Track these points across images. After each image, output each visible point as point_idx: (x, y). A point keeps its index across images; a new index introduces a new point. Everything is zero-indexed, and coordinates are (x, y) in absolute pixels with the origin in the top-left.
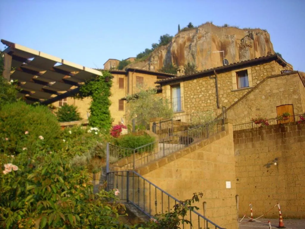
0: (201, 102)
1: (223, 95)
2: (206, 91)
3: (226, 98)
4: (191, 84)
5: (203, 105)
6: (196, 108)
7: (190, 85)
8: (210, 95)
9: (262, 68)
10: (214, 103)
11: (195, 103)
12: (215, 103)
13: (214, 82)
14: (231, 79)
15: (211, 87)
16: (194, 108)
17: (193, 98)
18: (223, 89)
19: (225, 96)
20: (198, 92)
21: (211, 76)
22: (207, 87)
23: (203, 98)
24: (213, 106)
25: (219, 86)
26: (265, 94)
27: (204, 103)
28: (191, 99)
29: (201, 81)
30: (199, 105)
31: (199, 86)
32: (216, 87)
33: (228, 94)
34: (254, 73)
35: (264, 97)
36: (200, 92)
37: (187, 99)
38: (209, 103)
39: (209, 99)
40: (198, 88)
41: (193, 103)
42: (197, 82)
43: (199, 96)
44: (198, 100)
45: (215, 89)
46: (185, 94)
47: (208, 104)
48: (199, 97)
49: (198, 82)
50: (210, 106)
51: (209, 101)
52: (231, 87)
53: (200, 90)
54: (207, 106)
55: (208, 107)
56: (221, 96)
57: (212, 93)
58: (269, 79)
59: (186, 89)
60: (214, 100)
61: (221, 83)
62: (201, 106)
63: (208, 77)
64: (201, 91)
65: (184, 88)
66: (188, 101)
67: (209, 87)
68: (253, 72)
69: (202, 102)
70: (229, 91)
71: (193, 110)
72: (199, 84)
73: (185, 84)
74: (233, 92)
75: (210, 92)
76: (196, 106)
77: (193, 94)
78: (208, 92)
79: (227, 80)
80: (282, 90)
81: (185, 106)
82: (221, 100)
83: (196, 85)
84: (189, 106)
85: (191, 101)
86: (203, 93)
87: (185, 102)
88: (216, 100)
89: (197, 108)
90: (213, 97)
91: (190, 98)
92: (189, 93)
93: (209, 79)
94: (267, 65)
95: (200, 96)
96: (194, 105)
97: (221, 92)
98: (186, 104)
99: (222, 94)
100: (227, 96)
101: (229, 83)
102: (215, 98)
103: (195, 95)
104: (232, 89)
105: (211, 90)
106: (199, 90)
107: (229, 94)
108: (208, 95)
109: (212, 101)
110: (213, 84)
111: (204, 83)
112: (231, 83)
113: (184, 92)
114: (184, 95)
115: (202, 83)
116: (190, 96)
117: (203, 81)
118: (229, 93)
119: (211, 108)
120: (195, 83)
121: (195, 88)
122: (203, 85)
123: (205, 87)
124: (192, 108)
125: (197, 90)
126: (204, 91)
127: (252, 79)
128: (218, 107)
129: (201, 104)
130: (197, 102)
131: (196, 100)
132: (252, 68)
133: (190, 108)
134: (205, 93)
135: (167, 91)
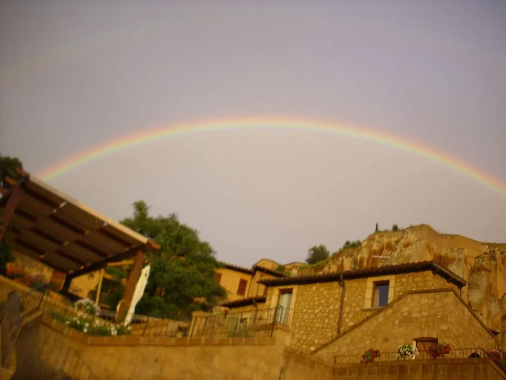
0: (315, 320)
1: (348, 313)
2: (325, 305)
3: (351, 320)
4: (308, 292)
5: (317, 324)
6: (307, 328)
7: (306, 293)
8: (331, 311)
9: (410, 281)
10: (333, 325)
11: (307, 321)
12: (335, 325)
13: (339, 294)
14: (364, 292)
15: (335, 299)
16: (304, 328)
17: (306, 312)
18: (351, 306)
19: (351, 316)
20: (314, 305)
22: (329, 299)
23: (319, 315)
24: (331, 328)
25: (345, 299)
26: (400, 318)
27: (320, 322)
28: (303, 314)
29: (322, 288)
30: (312, 325)
31: (318, 296)
32: (342, 301)
33: (355, 314)
34: (398, 287)
35: (397, 322)
36: (318, 306)
37: (297, 313)
38: (326, 323)
39: (327, 317)
40: (316, 299)
41: (304, 321)
42: (317, 289)
43: (314, 310)
44: (312, 316)
45: (339, 303)
46: (297, 305)
47: (325, 325)
48: (314, 313)
50: (327, 328)
51: (327, 321)
52: (361, 304)
53: (318, 302)
54: (322, 328)
55: (324, 330)
56: (345, 315)
57: (334, 308)
58: (409, 296)
59: (300, 298)
60: (335, 320)
61: (350, 296)
62: (314, 327)
64: (320, 303)
65: (297, 296)
66: (299, 316)
67: (331, 299)
68: (397, 285)
69: (317, 322)
70: (358, 309)
71: (302, 330)
72: (318, 293)
74: (364, 312)
75: (331, 307)
77: (307, 307)
78: (328, 306)
79: (358, 293)
80: (425, 314)
81: (292, 322)
82: (344, 321)
83: (314, 294)
84: (297, 324)
85: (303, 316)
86: (321, 308)
87: (294, 318)
88: (337, 320)
89: (309, 329)
90: (334, 314)
92: (302, 304)
94: (417, 276)
95: (317, 311)
96: (306, 323)
97: (347, 309)
98: (295, 320)
99: (346, 313)
100: (354, 317)
101: (360, 297)
102: (336, 317)
103: (309, 309)
104: (363, 306)
105: (333, 305)
106: (316, 301)
107: (357, 314)
108: (327, 311)
109: (331, 321)
110: (337, 296)
111: (325, 292)
112: (364, 297)
113: (296, 303)
114: (295, 307)
115: (322, 292)
116: (303, 310)
117: (325, 290)
118: (357, 312)
119: (328, 332)
120: (313, 291)
121: (312, 298)
122: (324, 295)
123: (325, 298)
124: (302, 327)
125: (314, 302)
126: (323, 304)
127: (395, 295)
128: (339, 332)
129: (315, 324)
130: (309, 319)
131: (309, 317)
132: (397, 278)
133: (298, 328)
134: (324, 308)
135: (273, 296)
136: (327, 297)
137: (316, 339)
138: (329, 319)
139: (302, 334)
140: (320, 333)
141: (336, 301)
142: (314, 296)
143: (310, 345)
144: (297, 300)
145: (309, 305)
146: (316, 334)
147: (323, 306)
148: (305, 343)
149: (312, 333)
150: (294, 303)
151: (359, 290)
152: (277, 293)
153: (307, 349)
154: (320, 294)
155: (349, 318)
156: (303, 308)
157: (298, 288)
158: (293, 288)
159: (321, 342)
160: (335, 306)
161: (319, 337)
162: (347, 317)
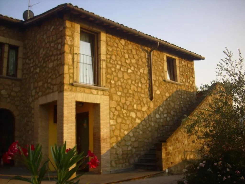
0: (130, 82)
3: (158, 88)
5: (132, 87)
6: (123, 89)
11: (122, 80)
12: (147, 90)
14: (163, 63)
15: (143, 63)
16: (120, 89)
17: (120, 70)
18: (156, 74)
20: (126, 63)
21: (143, 47)
23: (133, 77)
24: (145, 94)
28: (117, 71)
29: (130, 47)
33: (160, 84)
37: (110, 68)
39: (140, 80)
40: (127, 56)
41: (119, 79)
45: (147, 69)
46: (108, 56)
47: (139, 90)
48: (127, 73)
49: (127, 46)
50: (141, 93)
51: (140, 85)
52: (163, 75)
54: (137, 92)
57: (143, 73)
59: (110, 49)
60: (146, 86)
62: (130, 89)
63: (140, 46)
66: (112, 72)
69: (132, 83)
70: (161, 79)
71: (119, 91)
72: (127, 50)
73: (108, 39)
74: (165, 83)
75: (142, 71)
76: (124, 87)
78: (139, 69)
81: (107, 79)
83: (124, 49)
84: (113, 82)
85: (117, 73)
86: (132, 68)
87: (107, 73)
89: (125, 91)
90: (144, 79)
91: (115, 68)
93: (141, 50)
94: (189, 63)
95: (129, 71)
96: (121, 83)
98: (109, 76)
100: (159, 86)
101: (160, 68)
102: (146, 82)
103: (122, 65)
108: (139, 73)
109: (144, 87)
113: (107, 54)
114: (107, 58)
118: (161, 82)
119: (143, 97)
120: (123, 45)
121: (123, 53)
122: (133, 55)
123: (135, 59)
124: (118, 87)
125: (126, 59)
126: (134, 65)
127: (180, 74)
128: (151, 99)
129: (130, 86)
130: (124, 79)
131: (123, 76)
132: (179, 60)
133: (115, 87)
134: (135, 69)
135: (75, 33)
136: (136, 57)
137: (135, 103)
138: (141, 83)
139: (120, 96)
140: (136, 97)
141: (144, 65)
142: (124, 52)
143: (130, 111)
144: (107, 50)
145: (121, 62)
146: (133, 97)
147: (135, 67)
148: (125, 108)
149: (130, 97)
150: (105, 53)
151: (159, 60)
152: (79, 32)
153: (128, 115)
154: (130, 52)
155: (156, 86)
156: (115, 63)
157: (106, 36)
158: (100, 33)
159: (139, 108)
160: (144, 70)
161: (136, 101)
162: (155, 84)
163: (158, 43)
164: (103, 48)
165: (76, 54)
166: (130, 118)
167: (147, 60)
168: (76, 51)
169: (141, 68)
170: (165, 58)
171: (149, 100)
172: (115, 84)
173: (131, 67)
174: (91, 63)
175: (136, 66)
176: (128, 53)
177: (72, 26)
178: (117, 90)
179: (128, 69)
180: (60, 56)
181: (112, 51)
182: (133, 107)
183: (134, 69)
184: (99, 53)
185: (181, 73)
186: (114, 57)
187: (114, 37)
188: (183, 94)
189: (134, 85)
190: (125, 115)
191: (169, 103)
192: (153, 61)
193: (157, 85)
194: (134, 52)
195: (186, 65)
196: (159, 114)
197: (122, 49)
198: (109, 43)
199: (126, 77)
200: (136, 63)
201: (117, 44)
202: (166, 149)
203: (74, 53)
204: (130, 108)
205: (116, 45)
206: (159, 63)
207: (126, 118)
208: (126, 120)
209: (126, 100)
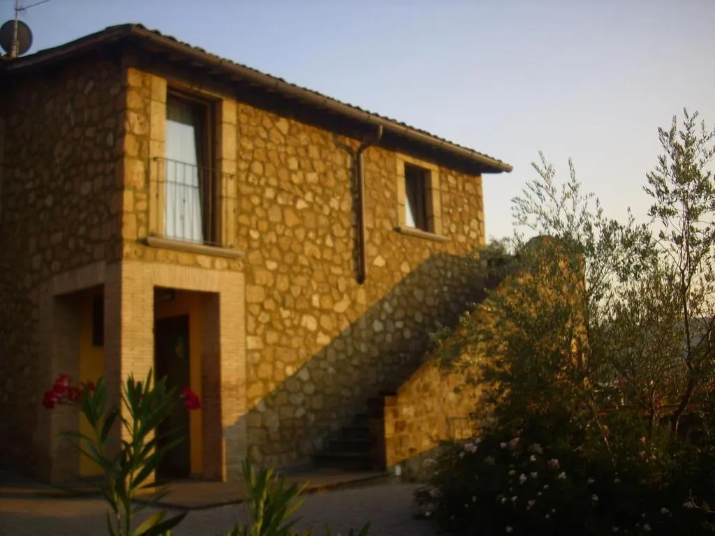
0: (301, 233)
3: (379, 252)
5: (308, 248)
6: (282, 253)
10: (346, 256)
11: (279, 229)
15: (338, 182)
16: (276, 253)
17: (273, 201)
18: (373, 212)
19: (377, 239)
20: (291, 182)
21: (339, 138)
22: (325, 175)
23: (310, 220)
24: (342, 267)
28: (266, 205)
29: (303, 138)
30: (296, 247)
33: (385, 239)
36: (302, 188)
37: (248, 197)
38: (328, 248)
39: (330, 230)
40: (293, 164)
41: (270, 226)
42: (290, 133)
43: (294, 201)
44: (289, 218)
45: (348, 198)
46: (243, 166)
47: (328, 255)
48: (294, 209)
49: (295, 136)
50: (331, 263)
51: (329, 242)
52: (392, 213)
54: (322, 260)
55: (326, 268)
56: (366, 235)
57: (339, 209)
59: (248, 144)
60: (347, 244)
61: (368, 183)
62: (302, 252)
63: (330, 136)
64: (305, 182)
65: (240, 133)
66: (254, 207)
67: (332, 181)
69: (307, 238)
70: (388, 225)
71: (271, 259)
73: (244, 118)
74: (399, 236)
75: (334, 203)
76: (286, 248)
77: (274, 182)
78: (326, 198)
81: (239, 225)
83: (286, 145)
84: (255, 235)
85: (266, 211)
86: (309, 197)
87: (239, 211)
91: (261, 197)
93: (332, 146)
94: (469, 181)
95: (301, 205)
96: (278, 236)
98: (243, 219)
99: (369, 229)
100: (383, 244)
102: (347, 235)
104: (397, 219)
105: (338, 198)
107: (388, 238)
108: (326, 211)
109: (340, 246)
112: (394, 196)
113: (239, 158)
114: (237, 170)
116: (262, 188)
118: (387, 233)
119: (338, 276)
120: (283, 135)
121: (282, 157)
122: (312, 160)
123: (317, 170)
124: (268, 247)
125: (291, 172)
126: (313, 187)
127: (442, 210)
128: (361, 279)
129: (302, 244)
130: (286, 227)
131: (283, 218)
132: (441, 172)
133: (260, 249)
134: (317, 199)
135: (153, 104)
136: (320, 167)
137: (314, 293)
138: (334, 238)
139: (275, 273)
140: (319, 275)
141: (341, 189)
142: (286, 153)
143: (303, 312)
144: (241, 149)
145: (279, 179)
146: (311, 276)
147: (315, 194)
148: (287, 304)
149: (301, 274)
150: (233, 156)
151: (384, 173)
152: (164, 98)
153: (296, 322)
154: (302, 152)
155: (374, 245)
156: (262, 182)
157: (238, 108)
158: (220, 101)
159: (327, 304)
160: (341, 201)
161: (318, 287)
162: (371, 240)
163: (381, 127)
164: (229, 144)
165: (155, 159)
166: (301, 332)
167: (350, 173)
168: (154, 152)
169: (333, 196)
170: (401, 169)
171: (353, 282)
172: (261, 240)
173: (304, 193)
174: (196, 184)
175: (319, 191)
176: (297, 155)
177: (143, 83)
178: (267, 255)
179: (296, 199)
180: (112, 165)
181: (253, 152)
182: (310, 300)
183: (314, 198)
184: (218, 157)
185: (445, 209)
186: (257, 168)
187: (260, 113)
188: (448, 265)
189: (314, 242)
190: (288, 323)
191: (411, 293)
192: (366, 177)
193: (377, 241)
194: (314, 152)
195: (460, 187)
196: (380, 320)
197: (280, 144)
198: (245, 129)
199: (291, 220)
200: (320, 184)
201: (267, 131)
202: (396, 414)
203: (152, 156)
204: (301, 306)
205: (264, 135)
206: (383, 181)
207: (290, 332)
208: (290, 338)
209: (291, 283)
